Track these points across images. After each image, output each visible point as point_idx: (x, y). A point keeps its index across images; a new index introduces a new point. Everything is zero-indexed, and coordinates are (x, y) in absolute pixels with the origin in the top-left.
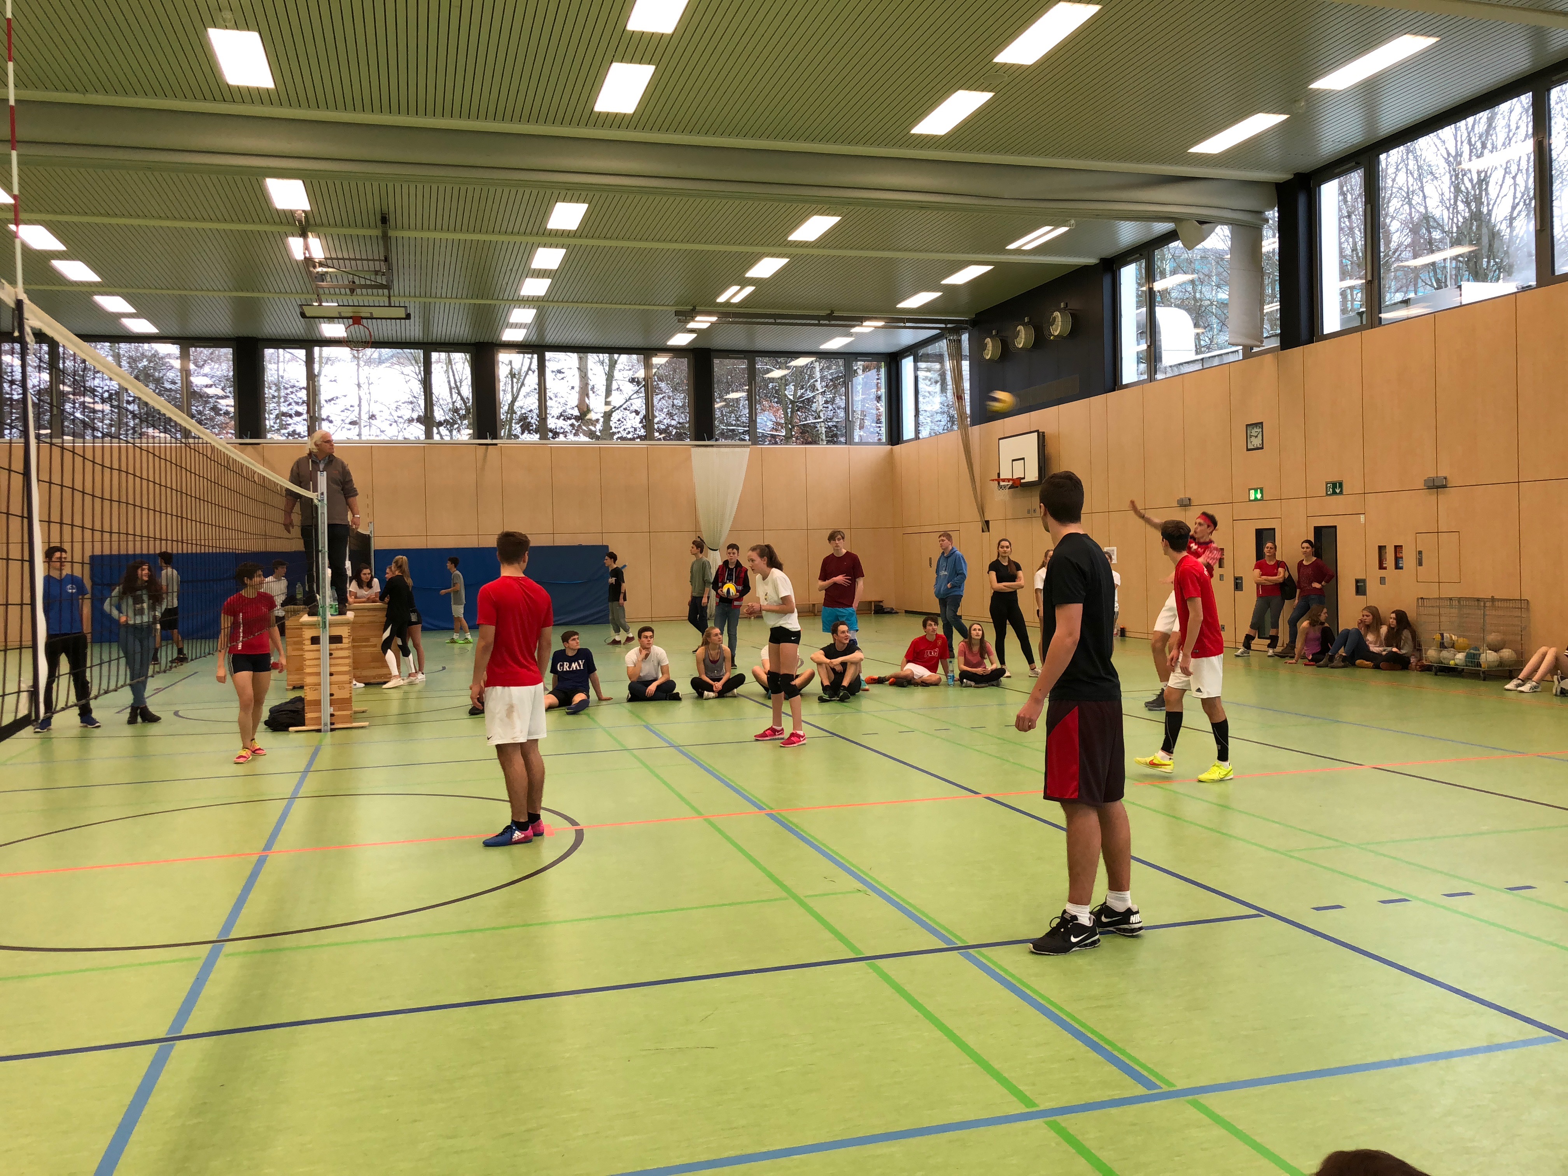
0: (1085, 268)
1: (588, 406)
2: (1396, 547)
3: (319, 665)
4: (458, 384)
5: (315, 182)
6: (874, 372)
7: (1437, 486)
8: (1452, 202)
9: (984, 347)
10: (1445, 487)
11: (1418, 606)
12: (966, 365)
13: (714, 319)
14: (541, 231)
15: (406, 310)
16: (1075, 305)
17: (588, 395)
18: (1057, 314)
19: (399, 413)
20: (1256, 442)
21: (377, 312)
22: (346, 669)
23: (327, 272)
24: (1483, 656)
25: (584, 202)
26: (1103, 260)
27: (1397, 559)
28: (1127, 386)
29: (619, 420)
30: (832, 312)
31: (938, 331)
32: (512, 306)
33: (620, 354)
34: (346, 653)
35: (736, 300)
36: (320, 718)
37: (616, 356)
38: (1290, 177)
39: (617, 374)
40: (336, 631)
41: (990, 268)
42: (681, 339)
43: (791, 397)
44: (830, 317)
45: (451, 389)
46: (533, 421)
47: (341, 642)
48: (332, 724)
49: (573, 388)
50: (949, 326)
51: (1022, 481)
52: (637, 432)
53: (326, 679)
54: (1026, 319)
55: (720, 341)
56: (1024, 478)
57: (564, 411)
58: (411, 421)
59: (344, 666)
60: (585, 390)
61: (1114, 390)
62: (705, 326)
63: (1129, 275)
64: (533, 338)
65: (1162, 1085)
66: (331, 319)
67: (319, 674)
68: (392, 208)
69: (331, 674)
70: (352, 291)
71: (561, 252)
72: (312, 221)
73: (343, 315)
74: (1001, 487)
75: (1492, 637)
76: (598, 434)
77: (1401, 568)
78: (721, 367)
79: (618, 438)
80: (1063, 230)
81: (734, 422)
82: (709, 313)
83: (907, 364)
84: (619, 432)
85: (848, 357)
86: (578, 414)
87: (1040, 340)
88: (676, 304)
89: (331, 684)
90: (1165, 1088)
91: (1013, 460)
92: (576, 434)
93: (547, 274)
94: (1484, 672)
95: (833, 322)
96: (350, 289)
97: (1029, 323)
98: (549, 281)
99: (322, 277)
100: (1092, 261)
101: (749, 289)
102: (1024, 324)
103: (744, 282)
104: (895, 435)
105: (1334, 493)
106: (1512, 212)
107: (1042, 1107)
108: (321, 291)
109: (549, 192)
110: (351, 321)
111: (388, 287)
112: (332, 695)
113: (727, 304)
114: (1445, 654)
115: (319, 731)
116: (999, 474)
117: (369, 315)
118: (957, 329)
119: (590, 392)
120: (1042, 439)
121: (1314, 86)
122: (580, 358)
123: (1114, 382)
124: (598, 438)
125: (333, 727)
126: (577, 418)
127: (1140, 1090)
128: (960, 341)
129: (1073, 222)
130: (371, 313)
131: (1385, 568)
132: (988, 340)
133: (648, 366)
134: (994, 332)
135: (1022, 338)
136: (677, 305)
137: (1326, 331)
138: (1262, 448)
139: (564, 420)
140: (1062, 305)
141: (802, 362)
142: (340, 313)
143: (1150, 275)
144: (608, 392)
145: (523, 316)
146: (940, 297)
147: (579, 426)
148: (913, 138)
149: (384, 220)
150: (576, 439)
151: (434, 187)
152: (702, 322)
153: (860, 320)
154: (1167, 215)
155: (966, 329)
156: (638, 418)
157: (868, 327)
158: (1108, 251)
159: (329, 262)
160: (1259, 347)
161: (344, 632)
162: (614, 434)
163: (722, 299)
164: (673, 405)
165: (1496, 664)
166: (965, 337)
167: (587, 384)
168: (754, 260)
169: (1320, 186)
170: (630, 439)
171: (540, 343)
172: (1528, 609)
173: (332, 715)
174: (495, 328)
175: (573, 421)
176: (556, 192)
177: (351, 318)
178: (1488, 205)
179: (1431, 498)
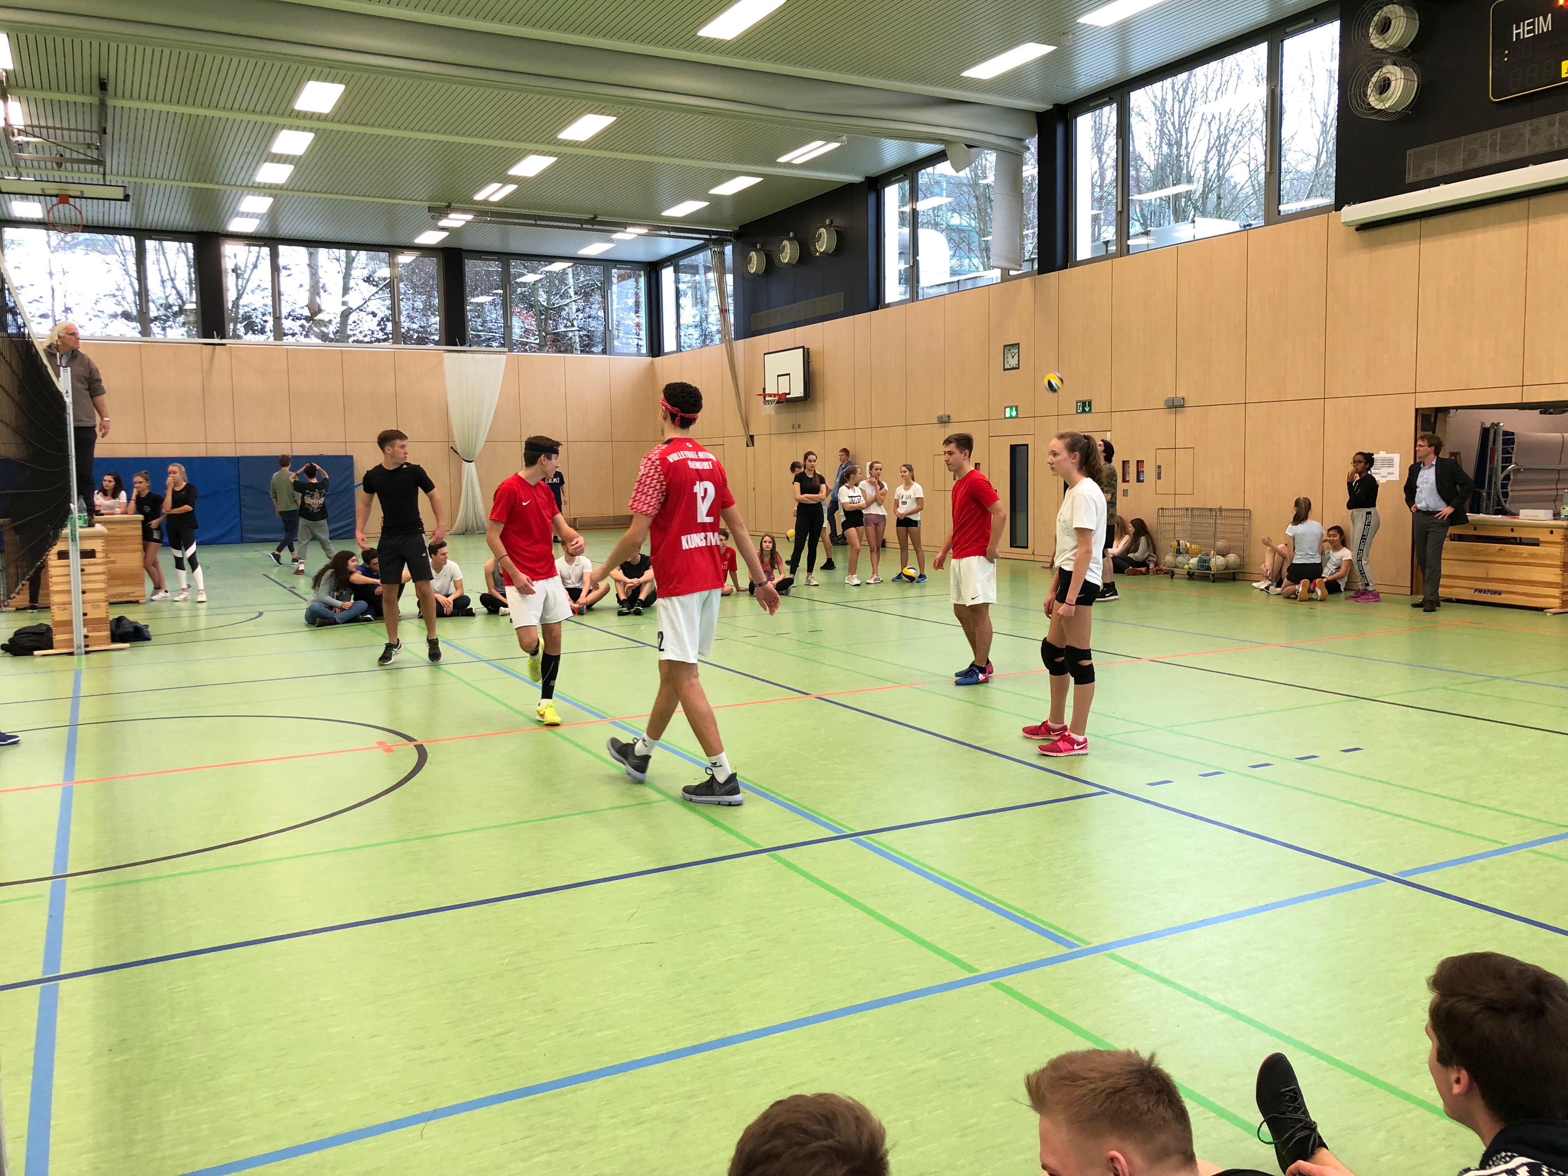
0: (851, 186)
1: (319, 306)
2: (1138, 461)
3: (69, 583)
4: (173, 275)
5: (22, 36)
6: (631, 282)
7: (1175, 405)
8: (1158, 144)
9: (747, 261)
10: (1183, 406)
11: (1158, 516)
12: (729, 278)
13: (469, 217)
14: (288, 112)
15: (125, 191)
16: (838, 222)
17: (318, 294)
18: (823, 230)
19: (100, 307)
20: (1013, 362)
21: (89, 191)
22: (102, 586)
23: (28, 143)
24: (1213, 560)
25: (340, 83)
26: (868, 179)
27: (1139, 473)
28: (889, 305)
29: (354, 322)
30: (596, 217)
31: (702, 242)
32: (245, 192)
33: (358, 250)
34: (101, 569)
35: (495, 198)
36: (72, 639)
37: (354, 253)
38: (1051, 107)
39: (354, 273)
40: (88, 545)
41: (759, 180)
42: (431, 238)
43: (545, 304)
44: (593, 221)
45: (163, 282)
46: (257, 321)
47: (94, 557)
48: (86, 646)
49: (301, 286)
50: (713, 237)
51: (788, 396)
52: (375, 335)
53: (77, 598)
54: (791, 234)
55: (470, 242)
56: (789, 394)
57: (293, 311)
58: (115, 316)
59: (99, 583)
60: (316, 289)
61: (877, 309)
62: (458, 224)
63: (892, 194)
64: (265, 231)
65: (1081, 944)
66: (25, 195)
67: (69, 592)
68: (112, 74)
69: (84, 592)
70: (60, 165)
71: (309, 137)
72: (12, 80)
73: (48, 192)
74: (766, 402)
75: (1220, 544)
76: (332, 336)
77: (1143, 481)
78: (473, 268)
79: (354, 341)
80: (834, 145)
81: (480, 328)
82: (465, 211)
83: (667, 275)
84: (354, 335)
85: (606, 263)
86: (309, 314)
87: (806, 254)
88: (430, 199)
89: (83, 603)
90: (1084, 946)
91: (779, 376)
92: (306, 336)
93: (289, 160)
94: (1213, 575)
95: (595, 227)
96: (57, 164)
97: (794, 238)
98: (292, 167)
99: (21, 146)
100: (857, 179)
101: (511, 188)
102: (790, 239)
103: (506, 180)
104: (655, 347)
105: (1084, 411)
106: (1206, 157)
107: (983, 972)
108: (22, 163)
109: (302, 68)
110: (55, 200)
111: (100, 162)
112: (85, 614)
113: (485, 202)
114: (1180, 558)
115: (71, 654)
116: (764, 389)
117: (78, 194)
118: (720, 240)
119: (322, 291)
120: (807, 355)
121: (1082, 20)
122: (311, 254)
123: (877, 302)
124: (331, 340)
125: (88, 649)
126: (307, 319)
127: (1063, 950)
128: (722, 253)
129: (844, 138)
130: (82, 192)
131: (1128, 481)
132: (753, 254)
133: (392, 265)
134: (758, 246)
135: (788, 253)
136: (431, 201)
137: (1079, 258)
138: (1018, 368)
139: (293, 320)
140: (828, 222)
141: (557, 267)
142: (43, 190)
143: (914, 195)
144: (346, 290)
145: (258, 204)
146: (708, 206)
147: (310, 327)
148: (700, 40)
149: (103, 86)
150: (307, 340)
151: (166, 52)
152: (456, 220)
153: (624, 226)
154: (940, 137)
155: (730, 241)
156: (376, 321)
157: (631, 234)
158: (874, 170)
159: (29, 130)
160: (1018, 270)
161: (97, 545)
162: (349, 336)
163: (479, 197)
164: (413, 308)
165: (1224, 567)
166: (728, 249)
167: (318, 282)
168: (519, 156)
169: (1076, 118)
170: (368, 343)
171: (273, 236)
172: (1250, 518)
173: (86, 637)
174: (222, 217)
175: (303, 322)
176: (310, 69)
177: (57, 196)
178: (1186, 148)
179: (1168, 417)
